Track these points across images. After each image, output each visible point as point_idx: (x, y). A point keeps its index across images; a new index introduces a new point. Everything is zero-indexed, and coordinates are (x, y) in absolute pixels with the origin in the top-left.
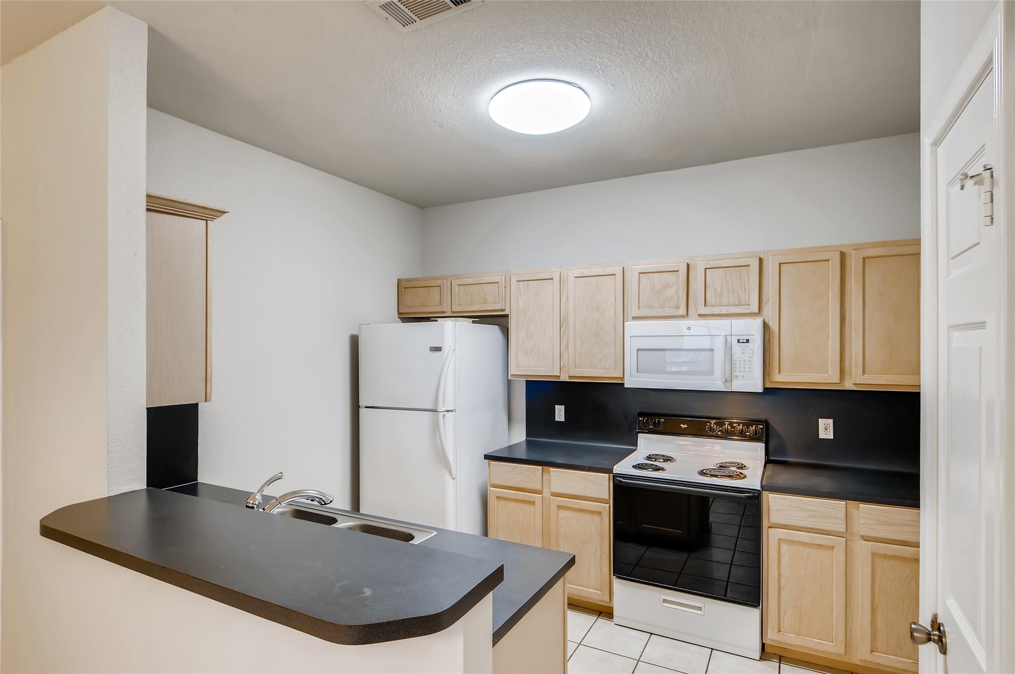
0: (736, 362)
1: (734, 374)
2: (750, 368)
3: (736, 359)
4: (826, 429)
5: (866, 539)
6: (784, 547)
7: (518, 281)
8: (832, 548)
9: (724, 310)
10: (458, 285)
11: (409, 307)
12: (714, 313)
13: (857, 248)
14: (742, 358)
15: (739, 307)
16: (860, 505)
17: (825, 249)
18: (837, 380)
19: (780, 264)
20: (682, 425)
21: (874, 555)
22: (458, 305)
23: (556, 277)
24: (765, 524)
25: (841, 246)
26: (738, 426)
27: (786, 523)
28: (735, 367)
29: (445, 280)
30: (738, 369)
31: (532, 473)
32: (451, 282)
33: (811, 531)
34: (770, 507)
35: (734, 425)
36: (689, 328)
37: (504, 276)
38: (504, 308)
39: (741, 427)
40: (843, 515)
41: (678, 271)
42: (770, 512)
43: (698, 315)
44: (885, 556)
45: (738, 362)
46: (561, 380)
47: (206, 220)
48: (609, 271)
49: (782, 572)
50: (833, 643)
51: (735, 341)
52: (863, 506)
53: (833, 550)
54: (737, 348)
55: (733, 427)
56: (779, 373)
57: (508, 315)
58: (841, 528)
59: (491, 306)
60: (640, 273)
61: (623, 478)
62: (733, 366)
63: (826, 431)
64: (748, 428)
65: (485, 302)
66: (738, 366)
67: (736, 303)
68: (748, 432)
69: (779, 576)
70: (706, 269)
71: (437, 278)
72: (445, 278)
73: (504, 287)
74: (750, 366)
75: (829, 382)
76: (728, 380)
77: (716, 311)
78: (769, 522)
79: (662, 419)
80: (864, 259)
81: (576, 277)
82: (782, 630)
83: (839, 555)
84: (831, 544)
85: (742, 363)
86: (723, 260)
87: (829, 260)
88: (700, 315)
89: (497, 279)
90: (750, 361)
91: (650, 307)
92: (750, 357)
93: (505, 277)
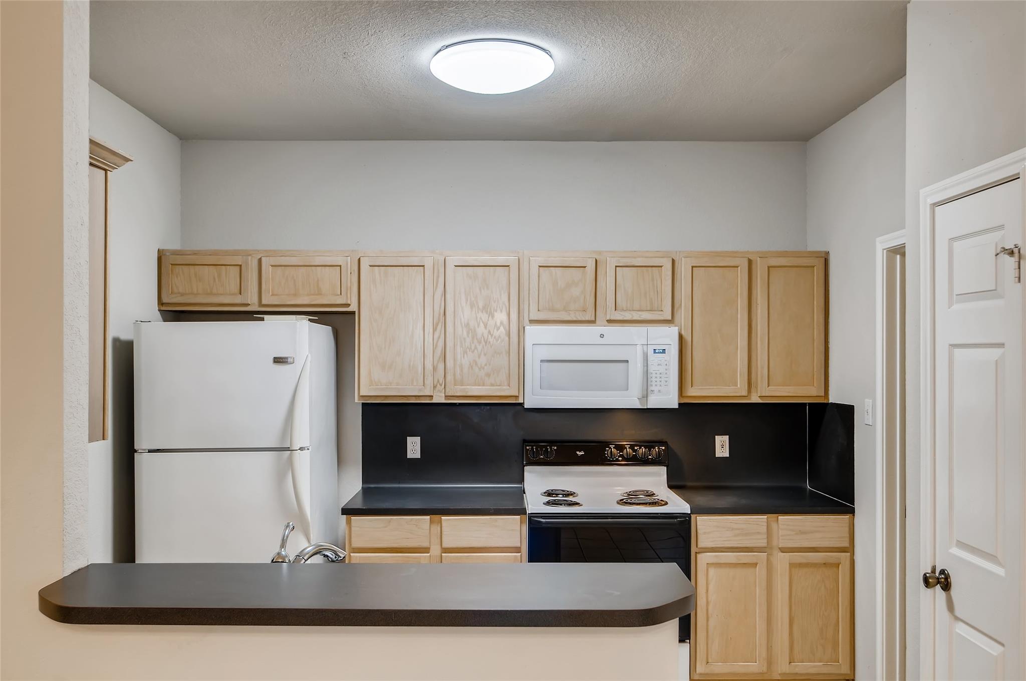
0: (651, 376)
1: (650, 388)
2: (666, 382)
3: (652, 371)
4: (722, 446)
5: (783, 550)
6: (712, 571)
7: (370, 266)
8: (755, 565)
9: (636, 316)
10: (272, 266)
11: (182, 295)
12: (625, 319)
13: (764, 256)
14: (658, 370)
15: (651, 312)
16: (779, 517)
17: (733, 254)
18: (744, 393)
19: (693, 267)
20: (578, 453)
21: (792, 565)
22: (272, 295)
23: (428, 263)
24: (693, 549)
25: (748, 252)
26: (640, 448)
27: (714, 546)
28: (651, 381)
29: (250, 257)
30: (654, 383)
31: (417, 525)
32: (260, 260)
33: (737, 550)
34: (699, 531)
35: (636, 448)
36: (602, 336)
37: (349, 258)
38: (349, 302)
39: (644, 450)
40: (764, 529)
41: (585, 267)
42: (699, 535)
43: (607, 321)
44: (801, 565)
45: (654, 375)
46: (435, 401)
47: (106, 170)
48: (501, 260)
49: (710, 599)
50: (756, 662)
51: (651, 352)
52: (782, 518)
53: (756, 567)
54: (652, 357)
55: (635, 451)
56: (692, 386)
57: (355, 312)
58: (763, 543)
59: (329, 298)
60: (540, 266)
61: (541, 517)
62: (649, 380)
63: (723, 449)
64: (650, 451)
65: (319, 293)
66: (654, 379)
67: (649, 309)
68: (650, 456)
69: (708, 603)
70: (616, 266)
71: (236, 253)
72: (247, 254)
73: (349, 273)
74: (666, 379)
75: (738, 395)
76: (645, 396)
77: (628, 316)
78: (697, 547)
79: (555, 446)
80: (769, 267)
81: (456, 266)
82: (710, 661)
83: (761, 572)
84: (755, 561)
85: (658, 375)
86: (635, 258)
87: (738, 267)
88: (610, 321)
89: (339, 260)
90: (666, 373)
91: (552, 310)
92: (666, 370)
93: (351, 258)
